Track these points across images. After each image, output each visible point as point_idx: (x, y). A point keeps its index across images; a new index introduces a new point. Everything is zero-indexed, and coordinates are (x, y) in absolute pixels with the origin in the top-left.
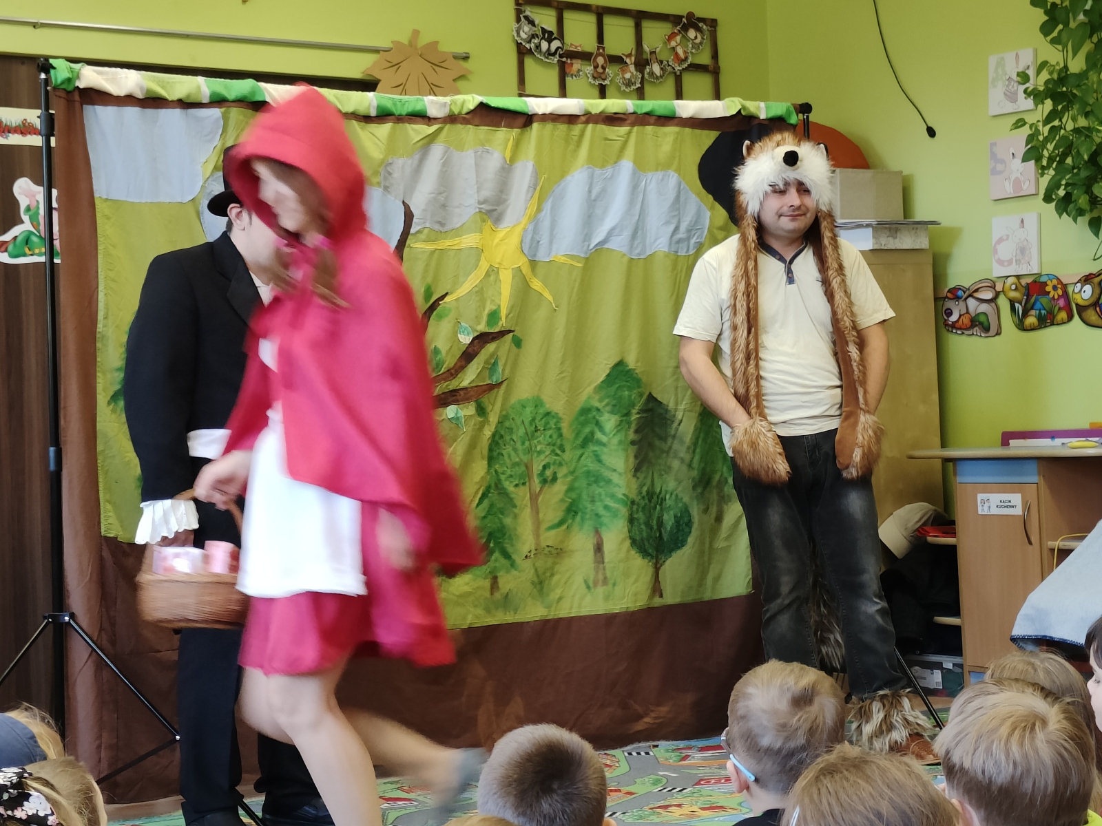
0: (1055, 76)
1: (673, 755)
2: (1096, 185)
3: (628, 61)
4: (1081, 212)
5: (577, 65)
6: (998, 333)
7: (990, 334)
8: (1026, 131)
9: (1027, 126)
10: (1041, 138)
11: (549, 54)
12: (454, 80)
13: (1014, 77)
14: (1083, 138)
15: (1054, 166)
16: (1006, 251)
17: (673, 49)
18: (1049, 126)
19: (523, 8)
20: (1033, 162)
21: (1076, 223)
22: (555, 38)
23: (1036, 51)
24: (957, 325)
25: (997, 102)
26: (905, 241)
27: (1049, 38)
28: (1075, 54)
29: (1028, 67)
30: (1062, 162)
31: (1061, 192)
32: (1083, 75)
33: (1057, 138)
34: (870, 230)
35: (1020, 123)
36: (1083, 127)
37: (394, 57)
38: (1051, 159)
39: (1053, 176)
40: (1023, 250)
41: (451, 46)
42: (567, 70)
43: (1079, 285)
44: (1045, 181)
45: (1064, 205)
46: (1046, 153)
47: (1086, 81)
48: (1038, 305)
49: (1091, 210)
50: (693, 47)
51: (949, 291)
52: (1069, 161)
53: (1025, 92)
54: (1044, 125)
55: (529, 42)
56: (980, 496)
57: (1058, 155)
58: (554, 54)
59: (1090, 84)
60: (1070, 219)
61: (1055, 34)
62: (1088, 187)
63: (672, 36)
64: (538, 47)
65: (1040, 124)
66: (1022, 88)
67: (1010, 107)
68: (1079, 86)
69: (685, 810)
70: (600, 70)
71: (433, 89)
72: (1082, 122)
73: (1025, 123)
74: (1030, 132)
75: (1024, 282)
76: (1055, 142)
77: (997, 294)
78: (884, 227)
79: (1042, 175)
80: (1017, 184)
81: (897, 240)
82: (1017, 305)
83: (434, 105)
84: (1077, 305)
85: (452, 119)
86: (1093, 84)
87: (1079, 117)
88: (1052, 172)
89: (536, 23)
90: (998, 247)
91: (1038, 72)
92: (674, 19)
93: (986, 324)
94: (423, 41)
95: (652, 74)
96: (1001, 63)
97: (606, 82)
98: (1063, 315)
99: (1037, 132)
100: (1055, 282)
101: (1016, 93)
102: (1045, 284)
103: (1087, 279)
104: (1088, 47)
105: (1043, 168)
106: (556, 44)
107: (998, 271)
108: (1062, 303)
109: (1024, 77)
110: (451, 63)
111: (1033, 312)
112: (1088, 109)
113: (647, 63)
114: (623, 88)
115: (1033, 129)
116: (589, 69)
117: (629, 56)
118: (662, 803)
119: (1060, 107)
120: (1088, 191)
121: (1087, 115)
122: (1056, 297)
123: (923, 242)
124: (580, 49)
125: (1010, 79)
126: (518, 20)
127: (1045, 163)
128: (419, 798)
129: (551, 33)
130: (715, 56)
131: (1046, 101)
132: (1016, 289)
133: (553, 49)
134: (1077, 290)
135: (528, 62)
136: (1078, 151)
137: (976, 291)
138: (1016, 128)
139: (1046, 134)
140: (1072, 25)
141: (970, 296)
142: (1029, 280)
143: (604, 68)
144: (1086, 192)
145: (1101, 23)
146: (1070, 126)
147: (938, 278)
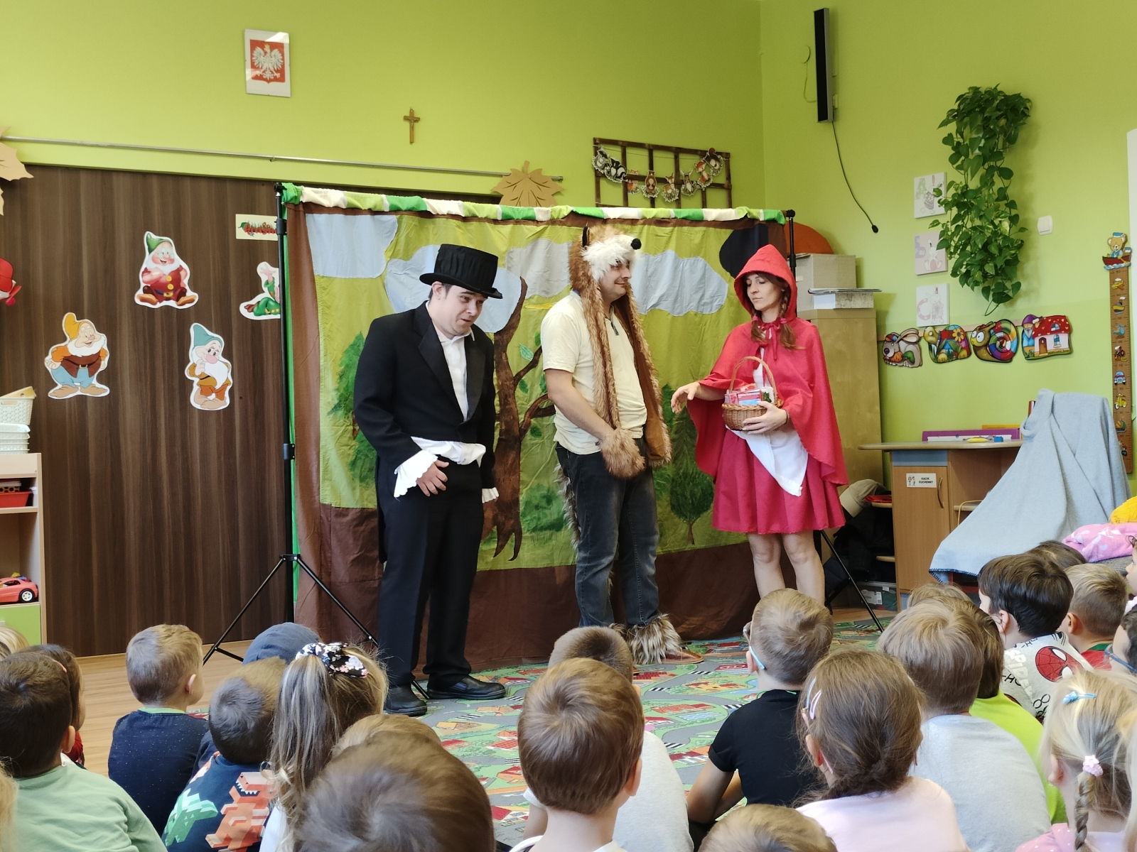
0: (959, 192)
1: (701, 649)
2: (987, 265)
3: (670, 181)
4: (977, 283)
5: (635, 184)
6: (920, 365)
7: (914, 366)
8: (939, 228)
9: (941, 225)
10: (950, 233)
11: (617, 177)
12: (552, 195)
13: (932, 192)
14: (978, 234)
15: (958, 252)
16: (926, 309)
17: (701, 173)
18: (955, 225)
19: (599, 146)
20: (944, 249)
21: (973, 289)
22: (621, 166)
23: (946, 174)
24: (892, 359)
25: (920, 208)
26: (858, 303)
27: (955, 166)
28: (973, 177)
29: (941, 185)
30: (963, 249)
31: (964, 270)
32: (978, 191)
33: (961, 233)
34: (834, 295)
35: (935, 223)
36: (978, 226)
37: (512, 179)
38: (956, 248)
39: (958, 259)
40: (937, 309)
41: (550, 172)
42: (629, 188)
43: (975, 332)
44: (952, 263)
45: (966, 278)
46: (953, 243)
47: (980, 195)
48: (947, 346)
49: (984, 282)
50: (714, 172)
51: (887, 336)
52: (968, 248)
53: (939, 202)
54: (952, 225)
55: (603, 169)
56: (908, 475)
57: (961, 245)
58: (620, 177)
59: (983, 197)
60: (970, 288)
61: (959, 163)
62: (981, 266)
63: (700, 164)
64: (609, 172)
65: (949, 224)
66: (937, 199)
67: (928, 212)
68: (975, 198)
69: (710, 686)
70: (651, 188)
71: (539, 202)
72: (978, 222)
73: (939, 223)
74: (942, 230)
75: (938, 330)
76: (959, 236)
77: (920, 339)
78: (844, 293)
79: (951, 258)
80: (933, 264)
81: (852, 303)
82: (933, 346)
83: (540, 213)
84: (974, 345)
85: (553, 222)
86: (985, 196)
87: (976, 219)
88: (957, 256)
89: (608, 156)
90: (921, 307)
91: (948, 189)
92: (702, 153)
93: (912, 359)
94: (531, 169)
95: (686, 190)
96: (922, 183)
97: (655, 196)
98: (964, 353)
99: (947, 229)
100: (959, 330)
101: (932, 203)
102: (952, 332)
103: (981, 328)
104: (981, 171)
105: (951, 253)
106: (621, 170)
107: (920, 323)
108: (963, 344)
109: (938, 192)
110: (550, 183)
111: (944, 351)
112: (982, 213)
113: (683, 182)
114: (667, 200)
115: (945, 228)
116: (643, 187)
117: (671, 178)
118: (694, 682)
119: (962, 212)
120: (982, 269)
121: (981, 217)
122: (960, 340)
123: (868, 303)
124: (637, 174)
125: (928, 193)
126: (596, 154)
127: (952, 250)
128: (531, 678)
129: (618, 163)
130: (729, 178)
131: (953, 208)
132: (933, 335)
133: (619, 174)
134: (973, 336)
135: (603, 182)
136: (975, 242)
137: (906, 336)
138: (932, 227)
139: (953, 231)
140: (971, 157)
141: (901, 339)
142: (942, 329)
143: (653, 186)
144: (980, 270)
145: (990, 155)
146: (969, 225)
147: (880, 327)
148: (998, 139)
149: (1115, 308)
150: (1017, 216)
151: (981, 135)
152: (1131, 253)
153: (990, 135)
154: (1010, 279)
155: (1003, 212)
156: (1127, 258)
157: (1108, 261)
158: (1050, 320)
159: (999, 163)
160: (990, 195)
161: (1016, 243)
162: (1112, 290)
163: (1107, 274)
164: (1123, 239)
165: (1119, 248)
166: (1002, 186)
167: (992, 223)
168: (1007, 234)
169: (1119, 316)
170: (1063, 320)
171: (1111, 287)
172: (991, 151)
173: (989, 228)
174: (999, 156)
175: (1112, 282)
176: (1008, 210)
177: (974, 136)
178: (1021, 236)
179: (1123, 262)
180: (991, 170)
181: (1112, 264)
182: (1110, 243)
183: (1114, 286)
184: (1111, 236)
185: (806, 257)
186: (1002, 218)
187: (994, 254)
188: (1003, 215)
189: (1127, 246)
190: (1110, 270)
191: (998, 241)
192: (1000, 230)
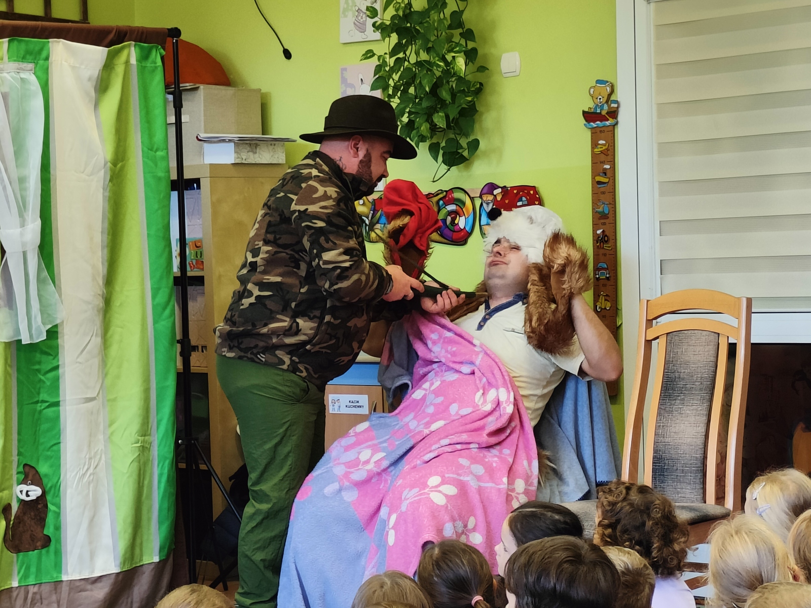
0: (401, 13)
2: (436, 115)
4: (422, 139)
8: (374, 62)
9: (376, 57)
10: (387, 69)
13: (364, 9)
14: (425, 72)
15: (399, 94)
18: (394, 58)
20: (380, 91)
25: (347, 30)
26: (264, 156)
29: (376, 2)
30: (405, 91)
31: (405, 119)
32: (425, 14)
33: (402, 69)
34: (233, 144)
35: (369, 54)
36: (424, 61)
38: (396, 88)
39: (399, 104)
45: (408, 131)
46: (391, 83)
47: (428, 19)
48: (383, 220)
49: (432, 137)
52: (412, 90)
53: (374, 25)
54: (390, 57)
56: (331, 396)
57: (402, 84)
59: (431, 22)
62: (429, 116)
65: (387, 56)
66: (370, 22)
67: (359, 37)
68: (421, 23)
72: (424, 56)
73: (374, 55)
74: (378, 63)
75: (371, 198)
76: (400, 72)
78: (242, 143)
81: (257, 155)
82: (364, 219)
86: (434, 21)
87: (421, 51)
88: (397, 100)
91: (385, 9)
99: (384, 62)
101: (364, 24)
105: (390, 96)
109: (372, 11)
111: (378, 225)
112: (430, 45)
115: (381, 61)
119: (404, 41)
120: (429, 120)
121: (428, 50)
123: (280, 157)
125: (359, 10)
127: (391, 92)
131: (392, 35)
132: (364, 204)
136: (420, 82)
138: (365, 59)
139: (392, 65)
142: (376, 196)
144: (427, 121)
146: (413, 59)
149: (598, 179)
150: (474, 50)
152: (618, 108)
154: (467, 135)
155: (458, 44)
156: (614, 114)
157: (589, 116)
158: (515, 192)
160: (440, 21)
161: (474, 86)
162: (594, 155)
163: (588, 134)
164: (609, 89)
165: (603, 100)
166: (457, 10)
167: (443, 59)
168: (462, 75)
169: (602, 190)
170: (532, 192)
171: (592, 151)
173: (439, 66)
175: (594, 144)
176: (463, 42)
178: (480, 77)
179: (608, 120)
181: (594, 122)
182: (592, 93)
183: (596, 150)
184: (594, 84)
185: (196, 89)
186: (456, 52)
187: (445, 101)
188: (458, 49)
189: (613, 98)
190: (592, 129)
191: (451, 83)
192: (453, 68)
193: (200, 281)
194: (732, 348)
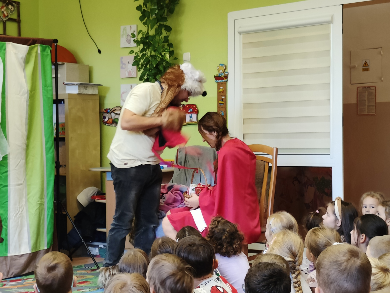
0: (144, 36)
2: (158, 76)
8: (134, 55)
9: (134, 53)
10: (139, 58)
13: (130, 34)
14: (154, 59)
15: (143, 68)
17: (3, 12)
18: (141, 54)
20: (136, 66)
23: (137, 26)
24: (107, 122)
25: (123, 43)
26: (90, 91)
27: (142, 22)
28: (151, 29)
29: (135, 31)
30: (146, 67)
31: (145, 77)
32: (154, 37)
34: (77, 86)
35: (132, 52)
36: (153, 55)
38: (142, 65)
39: (143, 72)
44: (140, 74)
46: (140, 63)
47: (155, 39)
50: (11, 12)
51: (105, 110)
52: (148, 66)
53: (134, 40)
57: (145, 64)
59: (156, 40)
61: (145, 21)
63: (2, 7)
65: (139, 53)
66: (133, 39)
67: (128, 45)
68: (152, 40)
72: (153, 53)
74: (135, 55)
76: (144, 59)
78: (82, 86)
79: (139, 71)
81: (87, 91)
86: (157, 40)
87: (152, 51)
88: (142, 70)
90: (123, 95)
91: (138, 34)
96: (125, 29)
99: (138, 55)
101: (130, 40)
104: (156, 26)
105: (140, 69)
109: (133, 35)
112: (156, 49)
115: (137, 55)
119: (145, 47)
121: (155, 51)
123: (96, 92)
125: (128, 35)
127: (140, 67)
130: (19, 16)
131: (141, 45)
136: (152, 63)
137: (115, 110)
138: (130, 54)
139: (141, 56)
140: (151, 18)
141: (112, 112)
144: (154, 78)
145: (161, 18)
146: (149, 54)
147: (101, 104)
148: (164, 10)
149: (220, 102)
150: (173, 51)
151: (156, 7)
152: (228, 75)
153: (161, 8)
155: (166, 49)
156: (226, 77)
157: (217, 78)
158: (188, 106)
159: (165, 23)
160: (160, 40)
162: (218, 93)
163: (216, 85)
164: (224, 68)
165: (222, 72)
166: (166, 35)
167: (161, 54)
168: (168, 61)
169: (221, 106)
170: (194, 107)
171: (218, 91)
172: (161, 16)
173: (159, 57)
174: (165, 19)
175: (219, 89)
176: (168, 48)
177: (153, 8)
178: (175, 62)
179: (224, 79)
180: (160, 27)
181: (219, 80)
182: (218, 69)
183: (219, 91)
184: (219, 65)
185: (63, 64)
186: (166, 52)
187: (161, 71)
188: (166, 50)
189: (226, 71)
190: (218, 83)
191: (163, 64)
192: (164, 58)
193: (63, 139)
194: (270, 168)
